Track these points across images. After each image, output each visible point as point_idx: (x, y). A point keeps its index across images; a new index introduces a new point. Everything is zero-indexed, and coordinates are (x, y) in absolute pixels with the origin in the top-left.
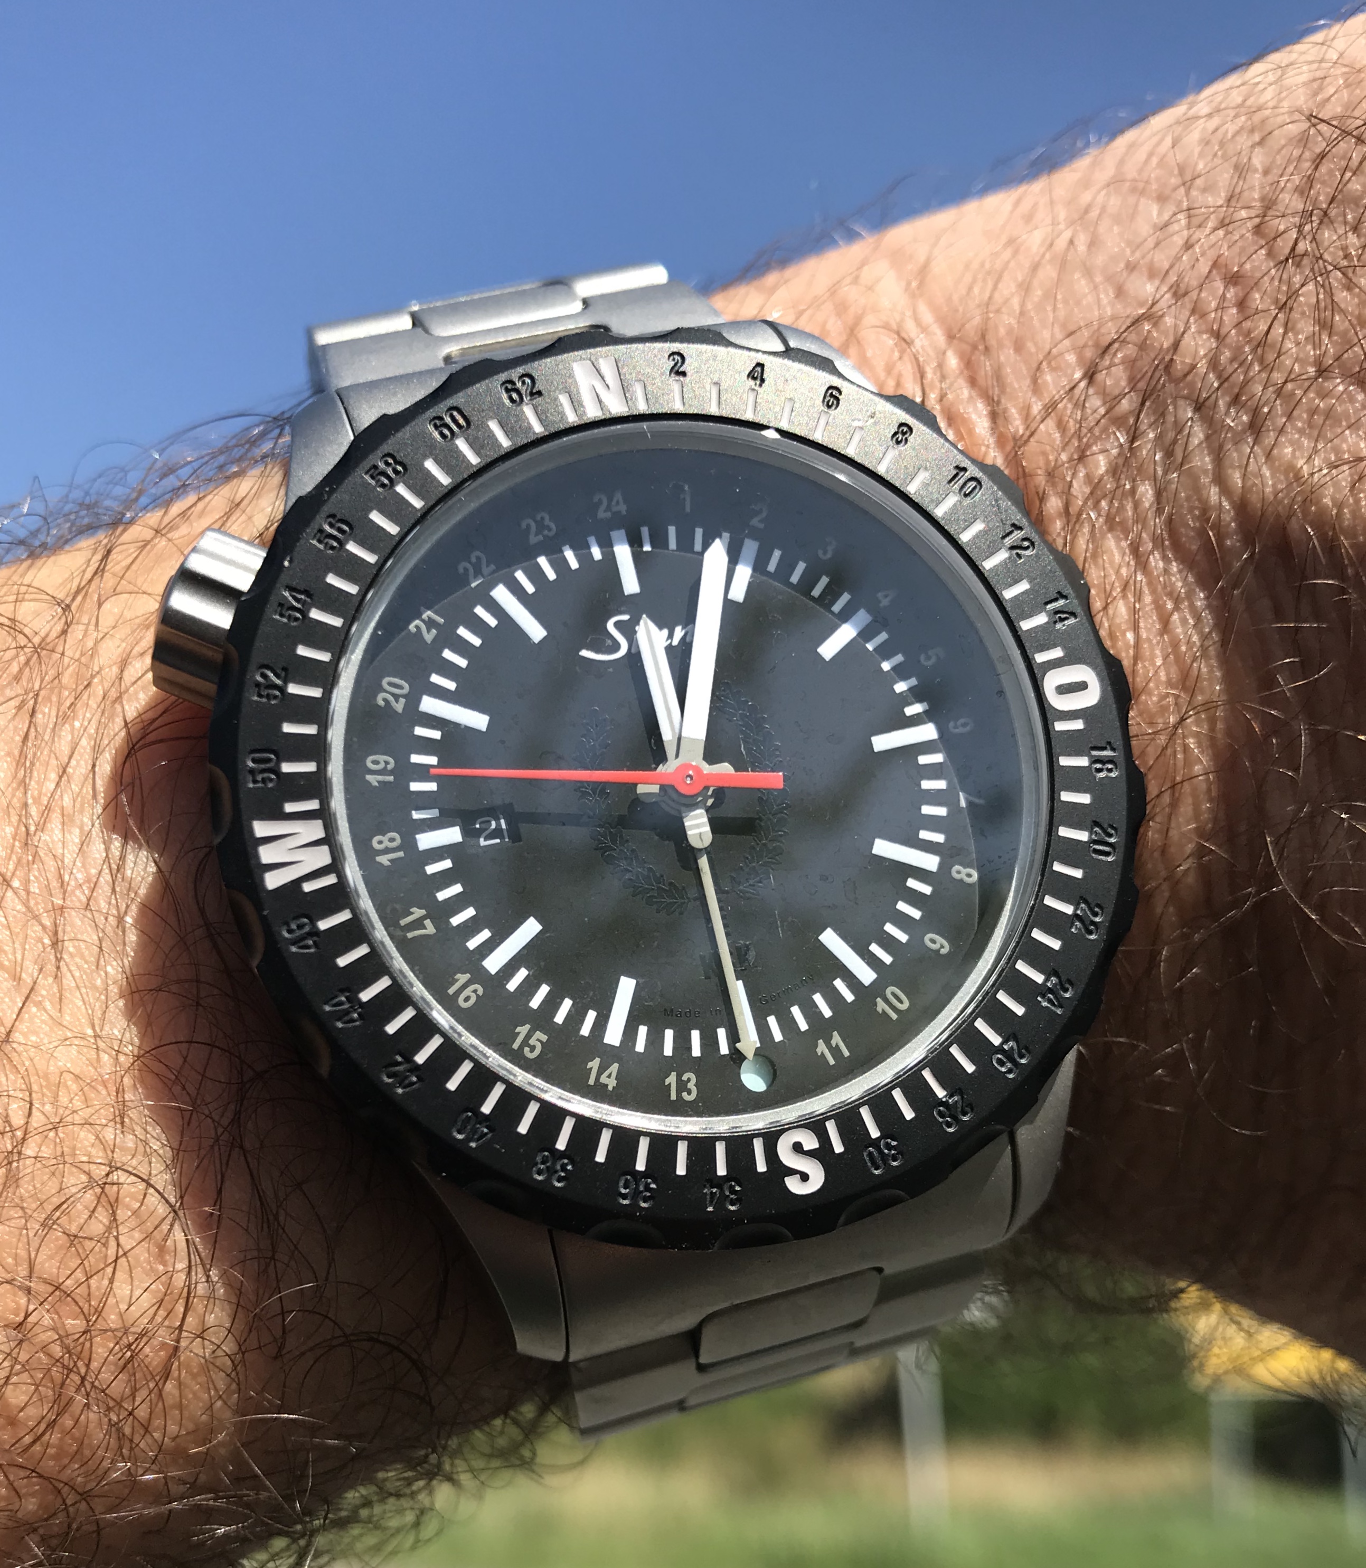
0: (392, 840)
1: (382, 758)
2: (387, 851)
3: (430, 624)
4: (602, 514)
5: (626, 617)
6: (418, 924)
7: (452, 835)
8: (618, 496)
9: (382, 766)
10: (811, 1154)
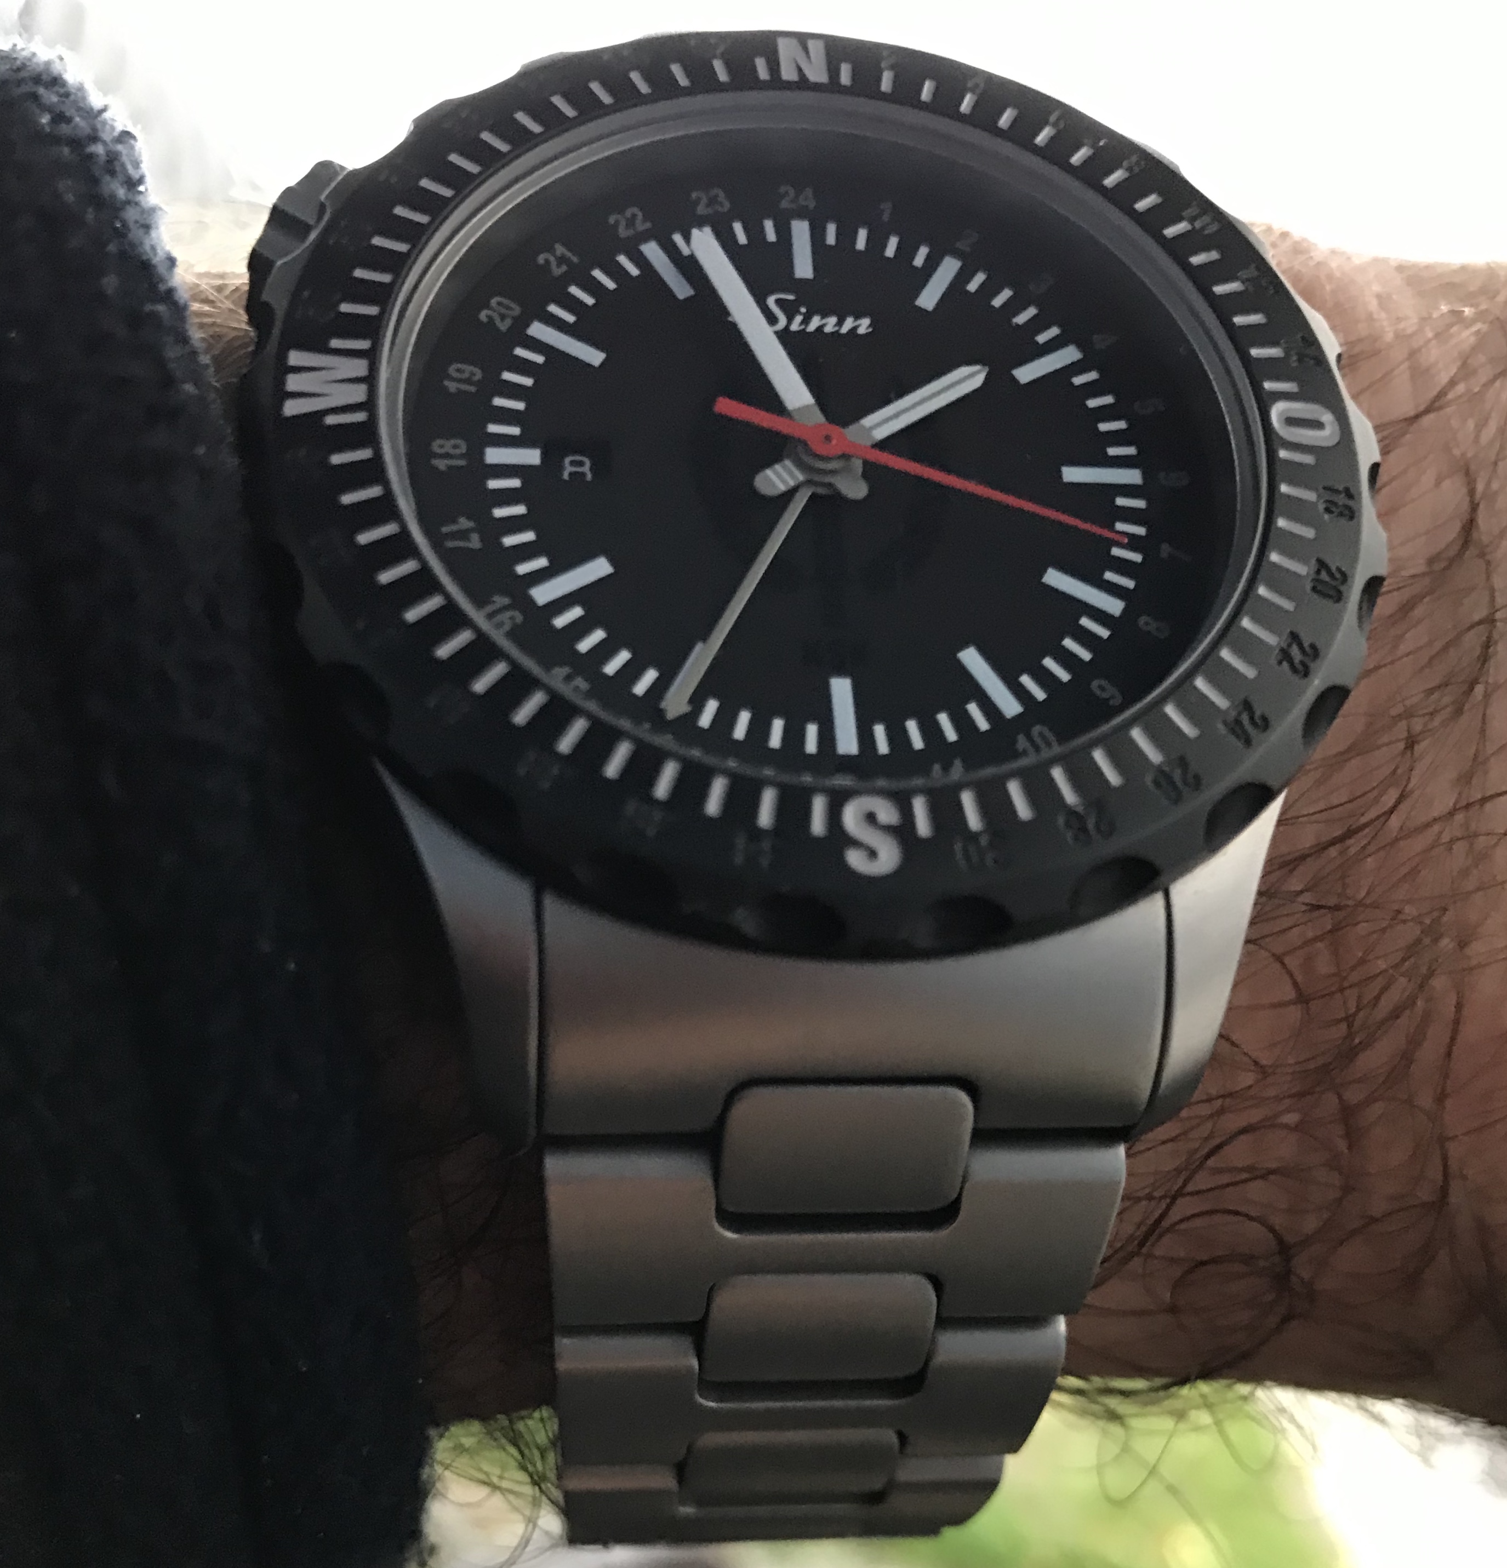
0: (455, 447)
1: (468, 368)
2: (447, 456)
3: (562, 260)
4: (784, 204)
5: (791, 297)
6: (463, 535)
7: (532, 457)
8: (809, 192)
9: (466, 375)
10: (888, 829)
